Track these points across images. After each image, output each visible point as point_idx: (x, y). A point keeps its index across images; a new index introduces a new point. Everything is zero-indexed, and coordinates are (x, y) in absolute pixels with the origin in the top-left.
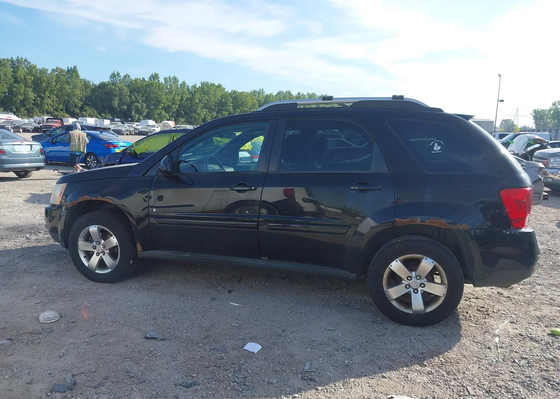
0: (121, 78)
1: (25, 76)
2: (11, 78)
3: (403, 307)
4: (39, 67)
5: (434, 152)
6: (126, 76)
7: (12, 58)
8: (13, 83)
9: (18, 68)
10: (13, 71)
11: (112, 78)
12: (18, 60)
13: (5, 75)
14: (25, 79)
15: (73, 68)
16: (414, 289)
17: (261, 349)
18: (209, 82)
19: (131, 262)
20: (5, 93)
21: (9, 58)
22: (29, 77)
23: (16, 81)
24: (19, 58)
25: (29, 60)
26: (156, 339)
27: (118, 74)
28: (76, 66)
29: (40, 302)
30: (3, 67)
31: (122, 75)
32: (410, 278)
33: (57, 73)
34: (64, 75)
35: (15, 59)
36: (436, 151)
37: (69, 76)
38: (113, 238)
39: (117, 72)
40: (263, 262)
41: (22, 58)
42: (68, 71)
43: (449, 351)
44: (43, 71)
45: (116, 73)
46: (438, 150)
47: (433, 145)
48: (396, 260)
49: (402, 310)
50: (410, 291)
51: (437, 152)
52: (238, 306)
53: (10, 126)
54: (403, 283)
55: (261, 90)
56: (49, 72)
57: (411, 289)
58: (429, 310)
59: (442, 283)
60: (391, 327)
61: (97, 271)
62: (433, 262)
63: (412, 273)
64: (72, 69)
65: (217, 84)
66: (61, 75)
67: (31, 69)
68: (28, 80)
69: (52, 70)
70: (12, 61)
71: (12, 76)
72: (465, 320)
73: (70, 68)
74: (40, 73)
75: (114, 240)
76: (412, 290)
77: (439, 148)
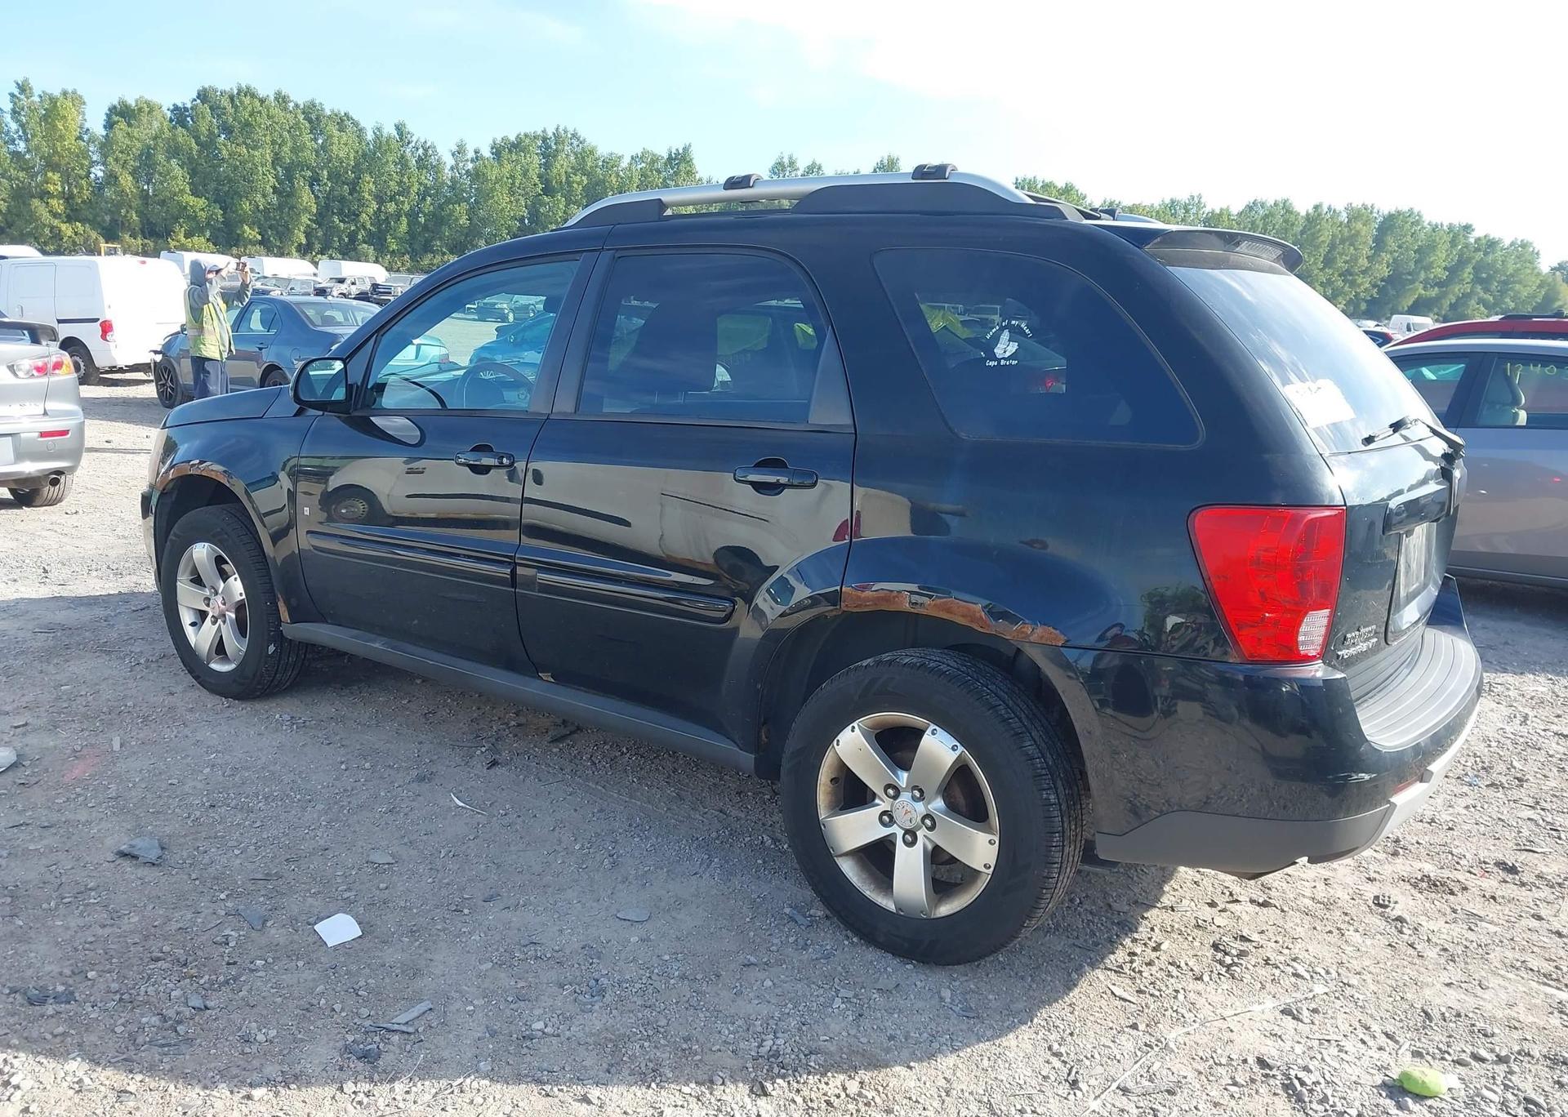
0: (799, 173)
1: (568, 176)
2: (537, 180)
4: (603, 150)
5: (992, 364)
6: (813, 168)
7: (544, 131)
8: (540, 195)
9: (555, 156)
10: (545, 164)
11: (775, 173)
12: (557, 135)
13: (525, 173)
14: (569, 183)
15: (681, 151)
16: (907, 832)
18: (1039, 179)
19: (272, 649)
20: (522, 220)
21: (539, 132)
22: (578, 179)
23: (548, 190)
24: (560, 130)
25: (582, 134)
26: (135, 857)
27: (792, 163)
28: (690, 145)
30: (523, 154)
31: (802, 165)
33: (643, 165)
34: (659, 172)
35: (550, 134)
36: (999, 360)
37: (671, 171)
38: (236, 579)
39: (790, 158)
40: (538, 688)
41: (566, 132)
42: (670, 159)
44: (610, 163)
45: (786, 161)
46: (1007, 355)
47: (996, 339)
48: (852, 725)
49: (868, 893)
50: (894, 835)
51: (1003, 362)
52: (462, 807)
53: (505, 306)
54: (878, 805)
55: (1196, 199)
56: (625, 163)
57: (894, 829)
58: (945, 910)
61: (214, 666)
62: (954, 748)
63: (900, 772)
64: (679, 154)
65: (1060, 184)
66: (651, 171)
67: (584, 155)
68: (575, 185)
69: (632, 158)
70: (545, 140)
71: (540, 176)
73: (674, 151)
74: (603, 166)
75: (237, 586)
76: (900, 833)
77: (1013, 348)
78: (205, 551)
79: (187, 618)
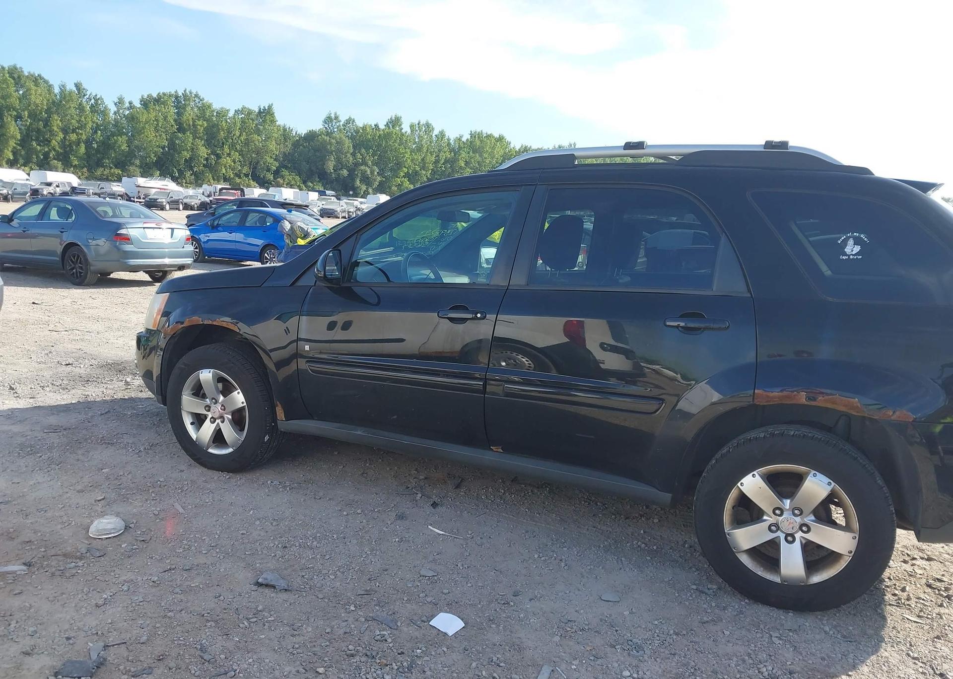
0: (341, 123)
1: (194, 121)
2: (173, 123)
3: (762, 569)
4: (216, 106)
5: (844, 258)
6: (350, 121)
7: (176, 92)
8: (176, 132)
9: (184, 109)
10: (177, 113)
11: (326, 123)
12: (185, 95)
13: (165, 118)
14: (194, 125)
15: (266, 108)
16: (787, 535)
17: (464, 627)
18: (484, 132)
19: (267, 438)
20: (163, 148)
21: (173, 92)
22: (200, 123)
23: (181, 129)
24: (187, 92)
25: (202, 95)
26: (274, 587)
27: (336, 118)
28: (272, 105)
29: (103, 499)
30: (163, 106)
31: (343, 119)
32: (778, 511)
33: (243, 116)
34: (252, 120)
35: (180, 94)
36: (849, 256)
37: (261, 120)
38: (238, 393)
39: (336, 114)
40: (493, 457)
41: (191, 93)
42: (260, 112)
43: (850, 673)
44: (222, 114)
45: (333, 116)
46: (854, 253)
47: (845, 243)
48: (753, 473)
49: (759, 573)
50: (779, 537)
51: (851, 257)
52: (443, 535)
53: (164, 200)
54: (765, 520)
55: (572, 146)
56: (231, 114)
57: (779, 533)
58: (816, 579)
59: (847, 528)
60: (735, 604)
61: (210, 450)
62: (829, 484)
63: (784, 501)
64: (266, 110)
65: (496, 135)
66: (248, 119)
67: (204, 108)
68: (198, 127)
69: (236, 111)
70: (177, 97)
71: (175, 120)
72: (897, 606)
73: (262, 108)
74: (217, 115)
75: (239, 398)
76: (782, 536)
77: (857, 249)
78: (211, 375)
79: (187, 421)
